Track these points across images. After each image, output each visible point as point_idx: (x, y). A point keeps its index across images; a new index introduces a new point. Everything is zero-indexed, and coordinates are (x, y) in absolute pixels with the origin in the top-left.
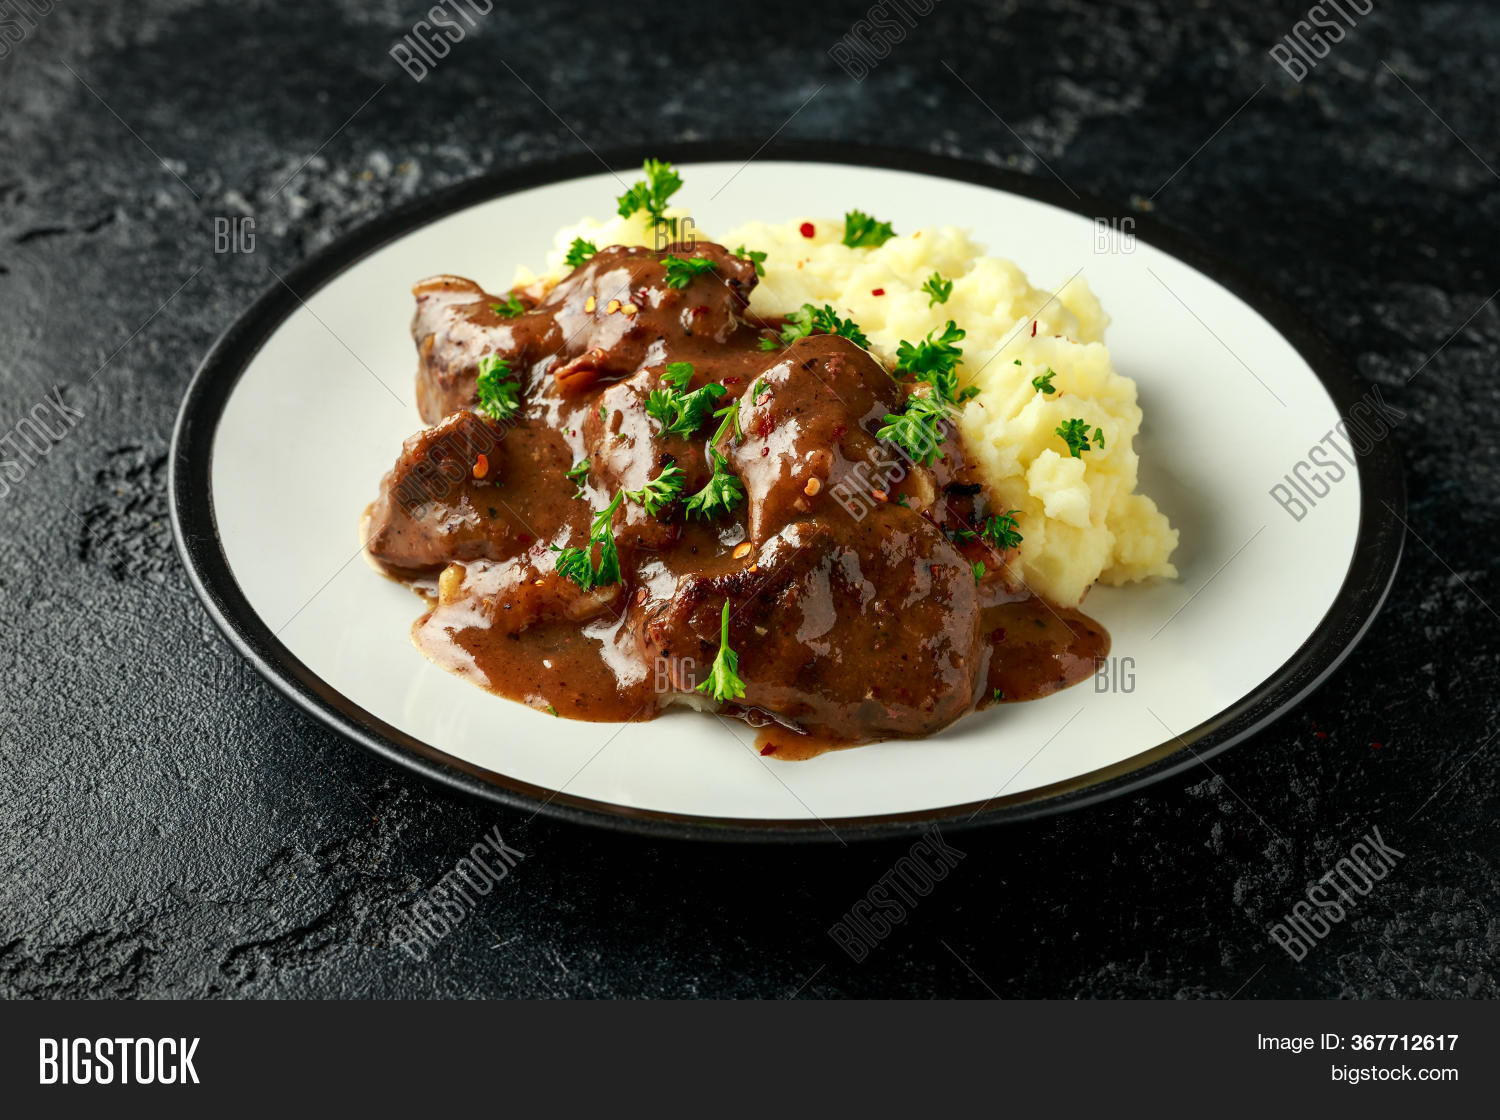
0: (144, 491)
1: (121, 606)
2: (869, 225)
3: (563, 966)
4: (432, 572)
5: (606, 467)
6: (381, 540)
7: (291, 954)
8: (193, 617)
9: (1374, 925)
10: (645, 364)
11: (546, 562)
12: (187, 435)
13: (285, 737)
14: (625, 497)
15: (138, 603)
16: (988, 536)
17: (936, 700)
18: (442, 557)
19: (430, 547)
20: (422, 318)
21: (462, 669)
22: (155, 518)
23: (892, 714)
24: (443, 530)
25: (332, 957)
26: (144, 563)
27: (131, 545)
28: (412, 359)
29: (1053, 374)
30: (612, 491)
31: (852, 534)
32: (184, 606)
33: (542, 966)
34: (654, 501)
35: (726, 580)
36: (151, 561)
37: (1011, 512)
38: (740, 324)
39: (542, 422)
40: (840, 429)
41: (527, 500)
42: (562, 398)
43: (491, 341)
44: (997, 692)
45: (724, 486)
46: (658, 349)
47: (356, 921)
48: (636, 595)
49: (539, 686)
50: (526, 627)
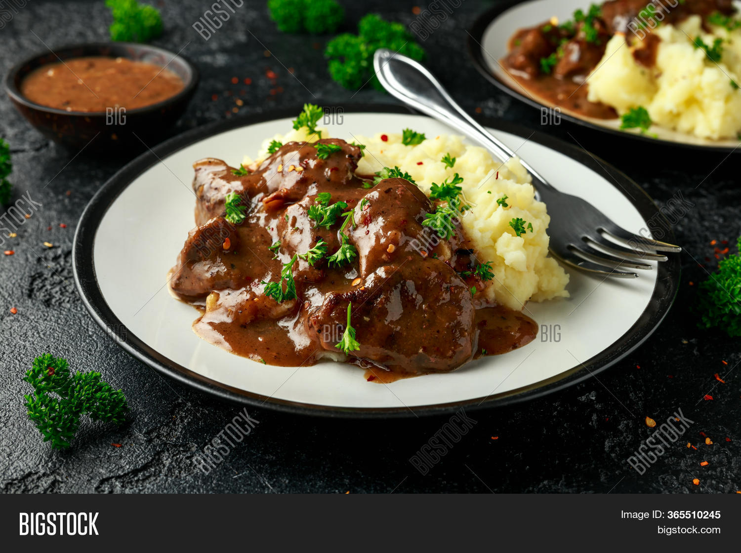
0: (61, 266)
1: (48, 319)
2: (414, 135)
3: (269, 486)
4: (203, 297)
5: (288, 244)
6: (178, 282)
7: (131, 482)
8: (84, 323)
9: (675, 461)
10: (307, 195)
11: (259, 289)
12: (82, 234)
13: (129, 378)
14: (298, 257)
15: (57, 317)
16: (478, 274)
17: (454, 352)
18: (207, 289)
19: (201, 284)
20: (198, 179)
21: (218, 342)
22: (66, 278)
23: (432, 360)
24: (208, 275)
25: (152, 483)
26: (60, 299)
27: (54, 291)
28: (193, 198)
29: (507, 198)
30: (291, 254)
31: (411, 271)
32: (79, 318)
33: (259, 486)
34: (313, 258)
35: (349, 294)
36: (64, 298)
37: (489, 262)
38: (353, 176)
39: (257, 224)
40: (404, 221)
41: (249, 260)
42: (266, 213)
43: (232, 187)
44: (483, 351)
45: (347, 250)
46: (314, 187)
47: (164, 466)
48: (304, 305)
49: (256, 350)
50: (249, 322)
